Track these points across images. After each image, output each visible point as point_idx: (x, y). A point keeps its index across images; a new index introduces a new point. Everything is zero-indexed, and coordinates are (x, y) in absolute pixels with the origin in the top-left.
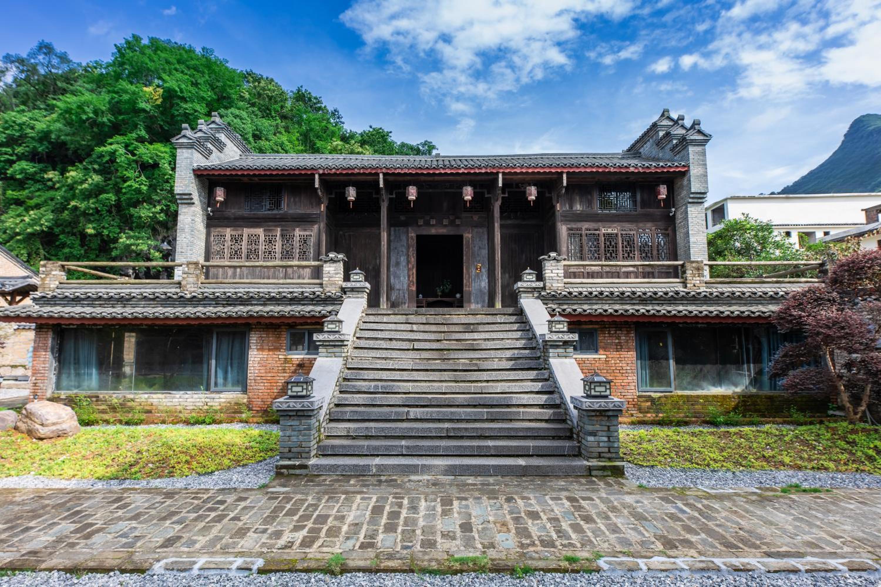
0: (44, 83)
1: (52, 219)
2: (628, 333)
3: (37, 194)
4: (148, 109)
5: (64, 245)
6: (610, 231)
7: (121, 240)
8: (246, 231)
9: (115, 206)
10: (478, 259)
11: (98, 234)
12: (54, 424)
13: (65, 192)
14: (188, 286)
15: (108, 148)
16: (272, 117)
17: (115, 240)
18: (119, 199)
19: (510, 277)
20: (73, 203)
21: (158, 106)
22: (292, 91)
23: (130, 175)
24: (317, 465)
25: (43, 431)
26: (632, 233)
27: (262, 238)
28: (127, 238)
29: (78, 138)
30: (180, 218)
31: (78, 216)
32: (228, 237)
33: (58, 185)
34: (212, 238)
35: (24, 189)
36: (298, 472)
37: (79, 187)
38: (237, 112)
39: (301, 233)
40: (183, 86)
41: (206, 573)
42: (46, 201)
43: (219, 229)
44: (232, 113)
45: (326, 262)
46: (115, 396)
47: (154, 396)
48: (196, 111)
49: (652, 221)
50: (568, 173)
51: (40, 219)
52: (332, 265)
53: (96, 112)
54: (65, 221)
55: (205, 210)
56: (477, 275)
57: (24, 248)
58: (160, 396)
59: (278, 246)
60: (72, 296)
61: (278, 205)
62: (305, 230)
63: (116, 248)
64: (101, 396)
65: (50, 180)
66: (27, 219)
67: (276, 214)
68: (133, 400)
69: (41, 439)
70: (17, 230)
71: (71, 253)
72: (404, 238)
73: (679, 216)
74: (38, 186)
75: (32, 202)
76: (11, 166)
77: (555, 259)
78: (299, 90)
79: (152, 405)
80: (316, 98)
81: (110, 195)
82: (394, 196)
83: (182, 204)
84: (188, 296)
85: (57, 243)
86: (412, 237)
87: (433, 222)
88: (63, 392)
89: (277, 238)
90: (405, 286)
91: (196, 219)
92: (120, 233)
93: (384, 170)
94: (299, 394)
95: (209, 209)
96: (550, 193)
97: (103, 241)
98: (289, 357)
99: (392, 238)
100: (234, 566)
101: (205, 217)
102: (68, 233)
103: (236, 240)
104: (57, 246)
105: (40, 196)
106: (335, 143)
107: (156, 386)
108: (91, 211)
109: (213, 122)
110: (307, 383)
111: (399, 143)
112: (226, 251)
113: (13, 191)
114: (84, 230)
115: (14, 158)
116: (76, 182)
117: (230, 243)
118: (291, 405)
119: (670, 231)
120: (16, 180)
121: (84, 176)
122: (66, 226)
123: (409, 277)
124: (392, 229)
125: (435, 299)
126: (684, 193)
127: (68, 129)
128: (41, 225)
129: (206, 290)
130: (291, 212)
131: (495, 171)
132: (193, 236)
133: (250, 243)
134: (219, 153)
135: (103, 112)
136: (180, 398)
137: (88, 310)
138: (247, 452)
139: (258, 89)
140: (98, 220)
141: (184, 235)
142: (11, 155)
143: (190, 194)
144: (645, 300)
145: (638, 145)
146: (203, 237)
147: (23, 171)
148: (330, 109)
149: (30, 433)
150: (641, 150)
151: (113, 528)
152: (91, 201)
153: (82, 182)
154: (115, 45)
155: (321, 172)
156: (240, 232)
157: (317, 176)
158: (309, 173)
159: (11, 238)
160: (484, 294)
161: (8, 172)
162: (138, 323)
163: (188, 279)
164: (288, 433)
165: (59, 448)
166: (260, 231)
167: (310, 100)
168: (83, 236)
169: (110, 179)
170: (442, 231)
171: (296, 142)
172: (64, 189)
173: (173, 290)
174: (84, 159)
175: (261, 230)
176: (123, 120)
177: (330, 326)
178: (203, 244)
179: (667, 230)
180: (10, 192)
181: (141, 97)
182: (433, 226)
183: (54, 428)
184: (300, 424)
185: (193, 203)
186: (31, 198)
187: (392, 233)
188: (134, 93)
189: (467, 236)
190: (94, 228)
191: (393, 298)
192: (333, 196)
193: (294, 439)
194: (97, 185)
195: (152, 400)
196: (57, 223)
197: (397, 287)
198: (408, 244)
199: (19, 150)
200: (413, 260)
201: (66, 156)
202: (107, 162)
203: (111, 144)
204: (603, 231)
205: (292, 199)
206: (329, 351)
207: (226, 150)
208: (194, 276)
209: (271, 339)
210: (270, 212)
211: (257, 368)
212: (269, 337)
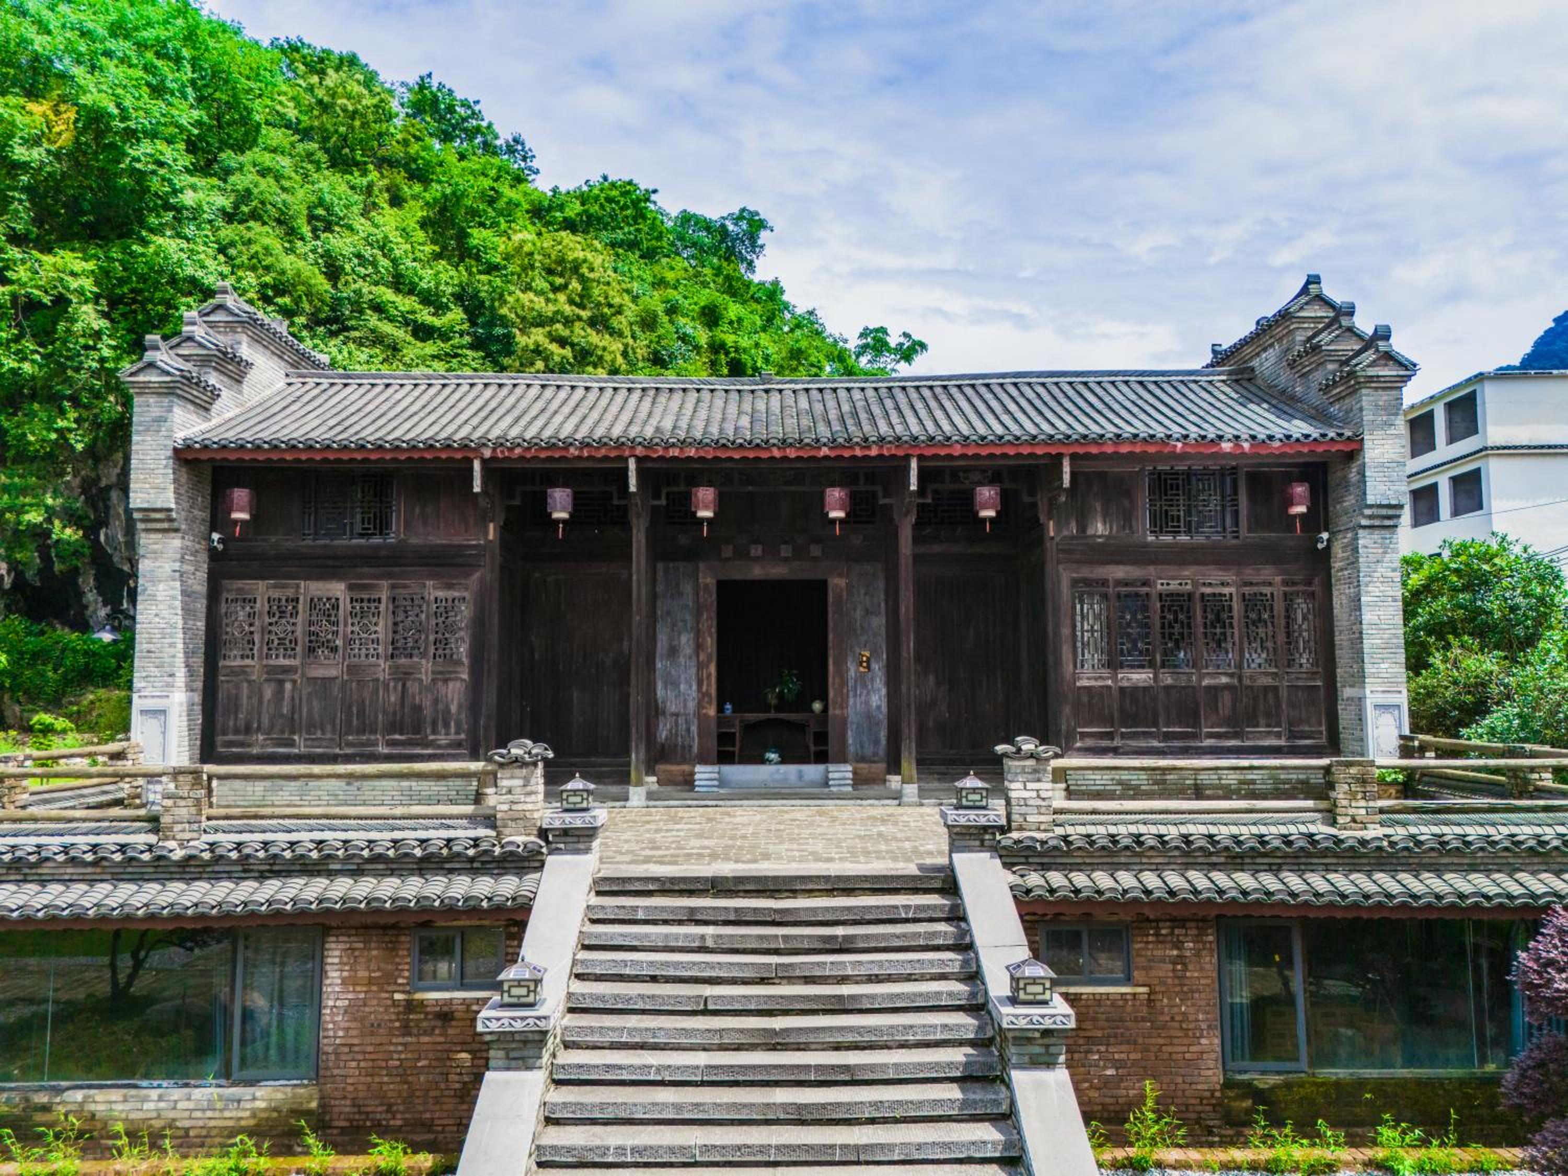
2: (1202, 932)
6: (1174, 586)
8: (306, 589)
10: (863, 639)
14: (177, 828)
16: (357, 164)
19: (938, 683)
22: (403, 84)
26: (1226, 590)
27: (345, 606)
32: (261, 605)
34: (223, 607)
39: (441, 594)
43: (241, 584)
45: (503, 766)
49: (1274, 563)
50: (1074, 457)
52: (517, 772)
55: (204, 539)
56: (861, 679)
59: (383, 627)
61: (382, 523)
62: (449, 587)
67: (378, 547)
72: (688, 588)
73: (1338, 552)
77: (1032, 756)
78: (422, 87)
80: (465, 104)
82: (663, 502)
83: (147, 530)
84: (178, 855)
86: (706, 585)
87: (756, 550)
89: (382, 607)
90: (692, 705)
93: (639, 451)
95: (216, 536)
96: (1032, 493)
98: (418, 996)
99: (660, 588)
101: (206, 557)
103: (282, 610)
106: (517, 237)
109: (221, 307)
111: (674, 214)
112: (257, 637)
117: (266, 619)
119: (1316, 587)
123: (700, 683)
124: (660, 566)
125: (762, 716)
126: (1350, 501)
129: (220, 837)
130: (414, 541)
131: (901, 453)
133: (315, 617)
134: (235, 387)
136: (160, 1098)
139: (320, 93)
141: (154, 609)
143: (168, 509)
144: (1241, 856)
145: (1248, 350)
146: (201, 608)
148: (504, 136)
150: (1255, 363)
155: (487, 453)
156: (290, 593)
157: (477, 465)
158: (459, 456)
160: (878, 724)
163: (176, 811)
166: (338, 589)
167: (451, 109)
170: (778, 571)
171: (420, 235)
173: (142, 839)
175: (343, 585)
177: (515, 991)
178: (201, 622)
179: (1310, 584)
182: (757, 559)
185: (176, 528)
187: (660, 575)
189: (837, 582)
191: (663, 733)
192: (517, 502)
197: (672, 708)
198: (697, 601)
200: (710, 643)
204: (1160, 587)
205: (417, 510)
206: (513, 1054)
207: (252, 376)
208: (190, 802)
209: (375, 953)
210: (362, 541)
211: (342, 1025)
212: (370, 949)
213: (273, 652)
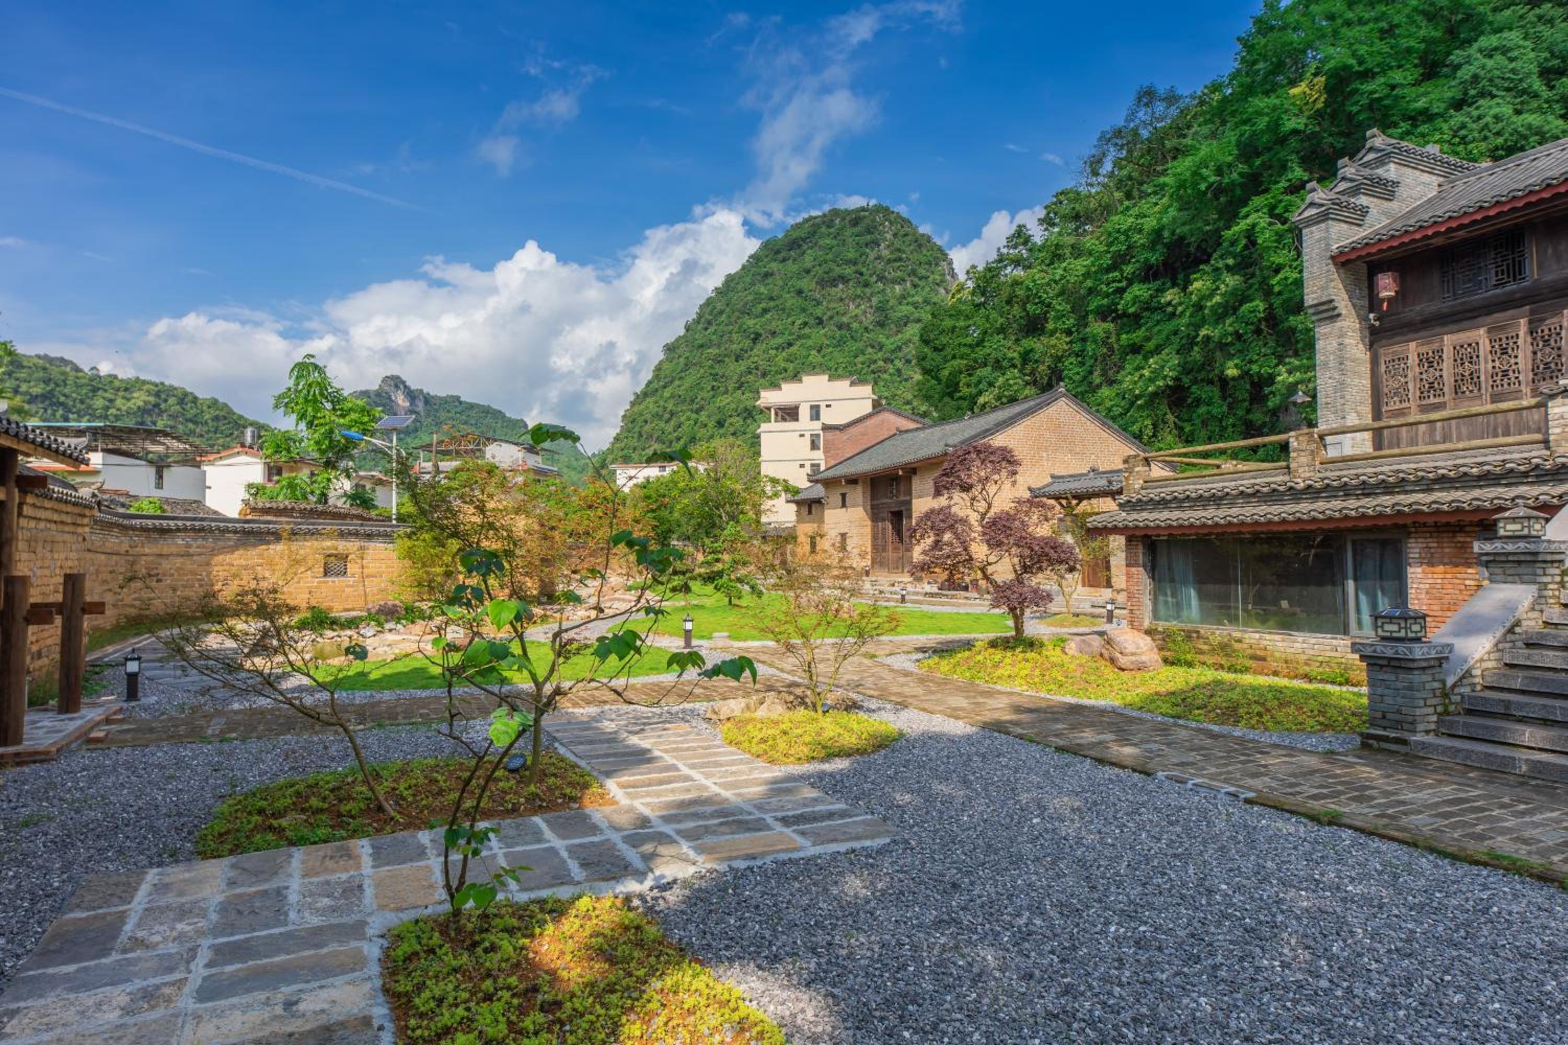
0: (1149, 151)
1: (1179, 365)
3: (1156, 330)
4: (1301, 127)
5: (1198, 402)
7: (1279, 378)
8: (1449, 341)
9: (1266, 319)
11: (1245, 374)
12: (1133, 654)
13: (1191, 316)
14: (1301, 470)
15: (1243, 225)
17: (1271, 379)
18: (1271, 305)
20: (1203, 332)
21: (1319, 114)
23: (1281, 260)
24: (1424, 743)
25: (1123, 661)
27: (1485, 345)
28: (1290, 372)
29: (1199, 225)
30: (1319, 345)
31: (1213, 351)
32: (1413, 360)
33: (1180, 309)
34: (1383, 368)
35: (1140, 327)
36: (1394, 747)
37: (1209, 304)
38: (1493, 40)
40: (1363, 50)
41: (1199, 789)
42: (1168, 338)
43: (1396, 348)
44: (1480, 51)
45: (1552, 397)
46: (1218, 632)
47: (1267, 637)
48: (1393, 87)
51: (1163, 367)
53: (1219, 171)
54: (1195, 362)
55: (1363, 319)
57: (1149, 416)
58: (1277, 637)
59: (1523, 358)
60: (1157, 498)
61: (1516, 270)
63: (1272, 393)
64: (1202, 632)
65: (1169, 304)
66: (1146, 373)
67: (1513, 292)
68: (1239, 641)
69: (1123, 670)
70: (1137, 392)
71: (1209, 412)
74: (1157, 317)
75: (1151, 345)
76: (1121, 298)
79: (1265, 649)
81: (1256, 302)
83: (1319, 321)
84: (1302, 486)
85: (1189, 401)
88: (1161, 623)
89: (1520, 342)
91: (1347, 341)
92: (1277, 365)
94: (1394, 635)
95: (1371, 316)
97: (1253, 384)
100: (1223, 791)
101: (1367, 333)
102: (1202, 380)
103: (1430, 361)
104: (1189, 406)
105: (1159, 331)
107: (1271, 623)
108: (1230, 339)
110: (1406, 619)
112: (1411, 386)
113: (1127, 333)
114: (1223, 372)
115: (1124, 284)
116: (1203, 298)
117: (1417, 370)
118: (1379, 649)
120: (1129, 316)
121: (1214, 282)
122: (1199, 371)
127: (1185, 215)
128: (1165, 378)
129: (1328, 474)
130: (1549, 278)
132: (1342, 372)
133: (1459, 361)
134: (1386, 204)
135: (1230, 165)
136: (1304, 642)
137: (1176, 514)
138: (1352, 719)
140: (1240, 351)
141: (1328, 374)
142: (1120, 281)
143: (1332, 301)
146: (1366, 369)
147: (1136, 299)
149: (1112, 661)
151: (1144, 746)
152: (1228, 322)
153: (1212, 295)
154: (1238, 39)
156: (1436, 346)
159: (1132, 404)
161: (1119, 307)
162: (1234, 530)
163: (1300, 459)
164: (1379, 691)
165: (1137, 681)
166: (1480, 336)
168: (1224, 382)
169: (1253, 275)
172: (1188, 314)
173: (1279, 479)
174: (1210, 256)
175: (1482, 331)
176: (1263, 164)
177: (1509, 527)
178: (1367, 382)
180: (1124, 336)
181: (1286, 111)
183: (1133, 658)
184: (1397, 680)
185: (1339, 315)
186: (1148, 339)
188: (1275, 109)
190: (1236, 366)
193: (1389, 700)
194: (1233, 292)
195: (1265, 643)
196: (1186, 369)
199: (1128, 269)
201: (1188, 255)
202: (1246, 247)
203: (1247, 216)
205: (1550, 251)
206: (1508, 572)
207: (1402, 192)
208: (1307, 453)
209: (1447, 550)
210: (1498, 291)
211: (1425, 601)
212: (1443, 548)
213: (1426, 394)
